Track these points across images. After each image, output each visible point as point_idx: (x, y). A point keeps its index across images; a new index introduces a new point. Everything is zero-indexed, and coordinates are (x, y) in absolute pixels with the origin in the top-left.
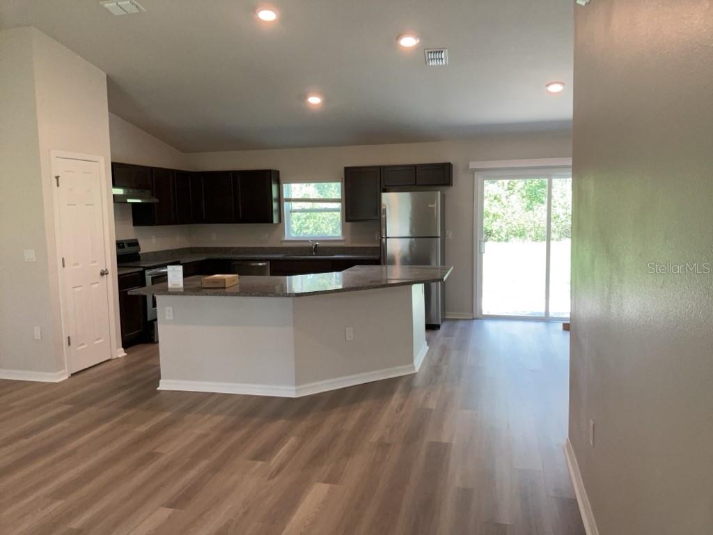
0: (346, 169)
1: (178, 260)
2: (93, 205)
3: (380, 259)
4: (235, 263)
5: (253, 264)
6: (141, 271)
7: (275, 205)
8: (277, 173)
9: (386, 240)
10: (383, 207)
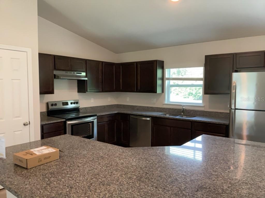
0: (207, 57)
1: (95, 114)
2: (20, 80)
3: (229, 124)
4: (132, 116)
5: (144, 119)
6: (64, 121)
7: (159, 82)
8: (162, 62)
9: (235, 111)
10: (233, 84)
